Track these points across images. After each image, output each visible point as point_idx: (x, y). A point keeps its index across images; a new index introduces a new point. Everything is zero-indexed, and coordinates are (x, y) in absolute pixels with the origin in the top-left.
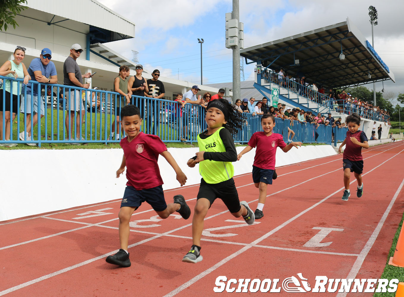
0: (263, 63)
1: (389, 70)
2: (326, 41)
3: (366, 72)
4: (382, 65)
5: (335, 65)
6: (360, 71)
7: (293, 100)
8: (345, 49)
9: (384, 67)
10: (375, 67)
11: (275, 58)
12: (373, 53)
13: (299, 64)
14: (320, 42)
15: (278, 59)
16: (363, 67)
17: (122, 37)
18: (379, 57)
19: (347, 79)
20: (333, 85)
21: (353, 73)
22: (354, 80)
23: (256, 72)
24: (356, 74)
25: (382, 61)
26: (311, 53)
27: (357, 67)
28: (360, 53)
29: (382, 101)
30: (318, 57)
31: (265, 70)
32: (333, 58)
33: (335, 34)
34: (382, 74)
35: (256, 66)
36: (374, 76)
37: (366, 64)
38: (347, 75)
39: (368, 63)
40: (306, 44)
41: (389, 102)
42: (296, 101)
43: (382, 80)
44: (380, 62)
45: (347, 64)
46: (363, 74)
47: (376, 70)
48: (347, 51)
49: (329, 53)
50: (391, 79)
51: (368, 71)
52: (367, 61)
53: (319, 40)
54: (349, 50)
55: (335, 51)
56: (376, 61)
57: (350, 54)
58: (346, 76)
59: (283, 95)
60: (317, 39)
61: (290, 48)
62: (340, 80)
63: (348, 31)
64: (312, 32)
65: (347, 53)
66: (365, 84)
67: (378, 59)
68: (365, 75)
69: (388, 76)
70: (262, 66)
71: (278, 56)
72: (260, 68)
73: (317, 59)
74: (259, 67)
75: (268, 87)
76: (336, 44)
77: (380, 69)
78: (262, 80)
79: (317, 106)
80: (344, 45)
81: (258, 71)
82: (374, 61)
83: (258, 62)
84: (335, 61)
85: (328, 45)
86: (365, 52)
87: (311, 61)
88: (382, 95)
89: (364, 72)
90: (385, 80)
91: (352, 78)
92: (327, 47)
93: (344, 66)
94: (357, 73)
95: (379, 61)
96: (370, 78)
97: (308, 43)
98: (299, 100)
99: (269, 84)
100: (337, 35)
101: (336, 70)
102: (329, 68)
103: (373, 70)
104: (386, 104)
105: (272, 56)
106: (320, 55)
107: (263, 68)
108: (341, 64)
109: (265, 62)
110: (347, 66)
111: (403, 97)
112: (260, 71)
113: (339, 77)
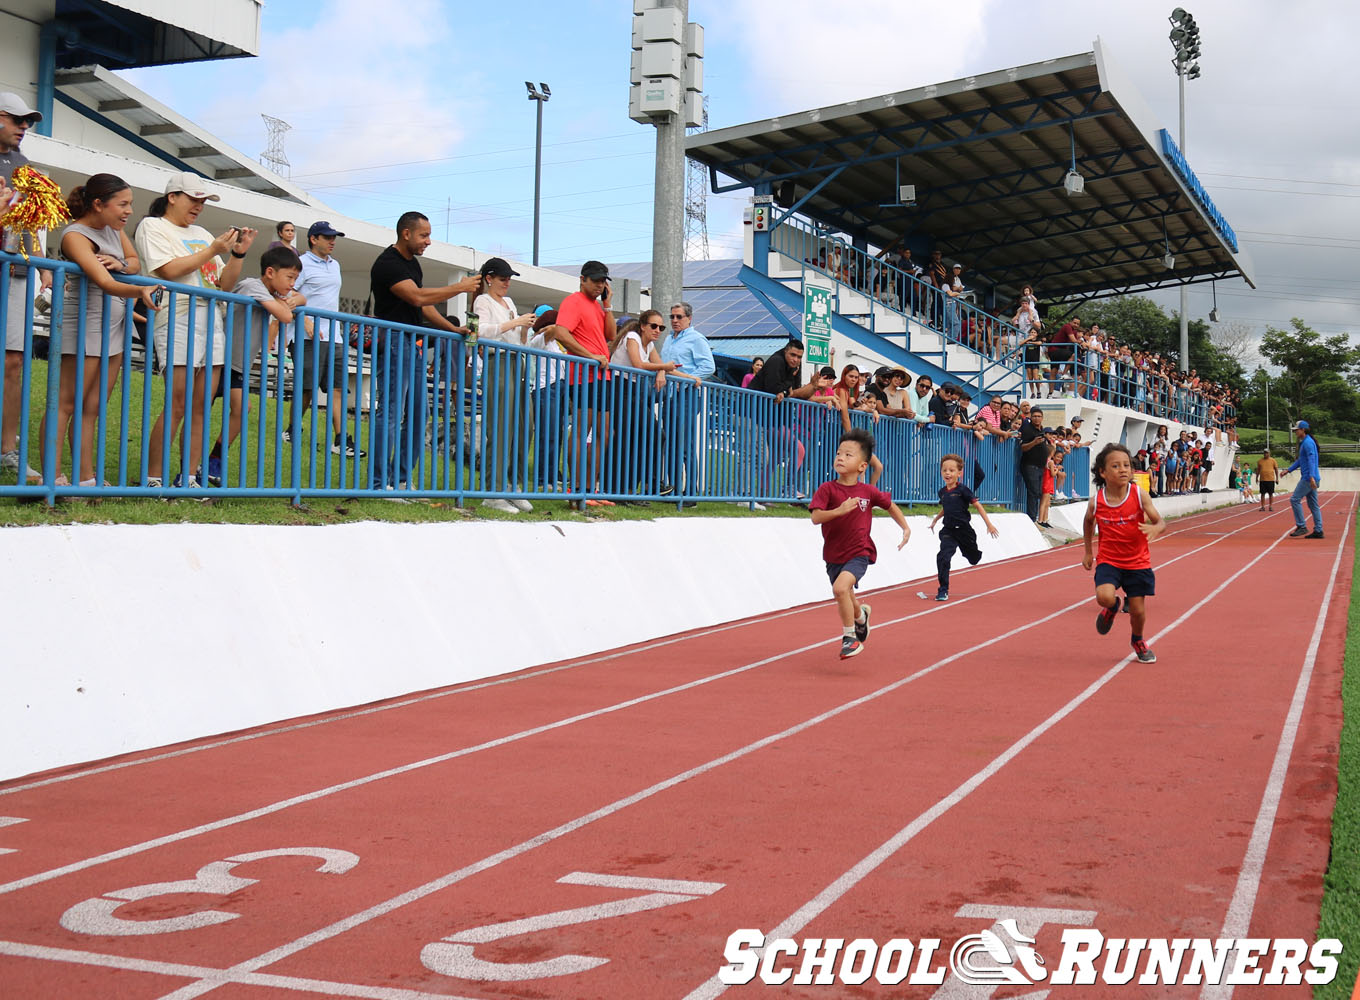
0: (779, 193)
1: (1235, 241)
2: (1016, 122)
3: (1157, 246)
4: (1213, 221)
5: (1047, 215)
6: (1135, 240)
7: (887, 338)
8: (1086, 155)
9: (1219, 229)
10: (1187, 230)
11: (826, 174)
12: (1182, 177)
13: (916, 200)
14: (994, 122)
15: (834, 180)
16: (1146, 227)
18: (1203, 194)
19: (1087, 267)
21: (1110, 245)
22: (1112, 271)
23: (751, 226)
24: (1119, 252)
25: (1214, 209)
26: (961, 163)
27: (1127, 227)
28: (1137, 174)
29: (1209, 354)
30: (985, 180)
32: (1039, 185)
33: (1051, 98)
34: (1213, 254)
35: (751, 200)
36: (1185, 260)
37: (1157, 215)
38: (1087, 254)
39: (1164, 214)
40: (944, 127)
41: (1232, 359)
42: (900, 342)
43: (1210, 276)
44: (1205, 210)
45: (1089, 210)
46: (1146, 253)
47: (1193, 239)
48: (1090, 164)
49: (1027, 168)
50: (1241, 274)
51: (1163, 243)
52: (1163, 205)
53: (992, 115)
54: (1098, 158)
55: (1049, 161)
56: (1192, 208)
57: (1103, 176)
58: (1085, 258)
59: (852, 319)
60: (985, 112)
61: (882, 138)
62: (1064, 270)
63: (1098, 88)
64: (969, 84)
65: (1093, 171)
66: (1152, 288)
67: (1198, 201)
68: (1152, 255)
69: (1232, 265)
70: (774, 205)
71: (835, 169)
72: (766, 209)
73: (984, 187)
74: (764, 205)
75: (795, 286)
76: (1054, 134)
77: (1206, 237)
78: (770, 255)
79: (976, 362)
80: (1081, 142)
81: (757, 223)
82: (1187, 207)
83: (760, 188)
84: (1045, 197)
85: (1025, 138)
86: (1157, 172)
87: (961, 193)
88: (1209, 331)
89: (1150, 244)
90: (1222, 277)
91: (1105, 265)
92: (1021, 143)
93: (1078, 220)
94: (1125, 249)
95: (1203, 206)
96: (1172, 267)
97: (947, 124)
98: (909, 339)
100: (1059, 101)
101: (1049, 232)
102: (1025, 224)
103: (1182, 241)
104: (1222, 363)
105: (812, 165)
106: (992, 173)
107: (776, 209)
108: (1070, 211)
109: (788, 188)
110: (1088, 220)
111: (1279, 340)
112: (765, 223)
113: (1062, 258)
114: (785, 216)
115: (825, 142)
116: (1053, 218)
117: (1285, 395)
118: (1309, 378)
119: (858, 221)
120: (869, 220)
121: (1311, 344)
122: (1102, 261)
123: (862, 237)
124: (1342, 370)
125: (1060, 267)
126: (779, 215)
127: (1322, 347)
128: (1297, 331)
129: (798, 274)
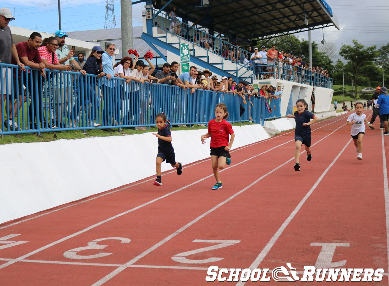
0: (155, 3)
1: (332, 12)
3: (301, 15)
4: (323, 5)
6: (291, 14)
9: (325, 8)
13: (209, 4)
19: (272, 25)
20: (252, 35)
21: (281, 16)
22: (282, 26)
23: (145, 17)
24: (285, 18)
27: (288, 9)
29: (318, 55)
34: (322, 17)
35: (145, 7)
37: (301, 4)
38: (272, 20)
39: (304, 3)
41: (327, 57)
43: (321, 26)
44: (320, 1)
46: (296, 18)
47: (315, 12)
50: (334, 25)
51: (303, 14)
58: (271, 22)
62: (264, 27)
66: (298, 32)
68: (299, 19)
69: (330, 21)
70: (153, 8)
72: (150, 10)
74: (150, 8)
75: (163, 40)
77: (320, 11)
78: (153, 28)
81: (147, 16)
83: (148, 2)
89: (297, 15)
90: (326, 26)
91: (280, 24)
93: (270, 7)
94: (287, 17)
96: (306, 24)
101: (258, 12)
102: (249, 10)
103: (310, 13)
104: (323, 59)
107: (155, 10)
108: (266, 4)
109: (159, 1)
110: (274, 7)
111: (347, 49)
112: (151, 15)
113: (262, 22)
114: (158, 13)
116: (259, 7)
117: (351, 72)
118: (360, 64)
119: (184, 12)
121: (360, 50)
122: (278, 22)
123: (186, 19)
124: (374, 60)
125: (261, 25)
126: (156, 12)
127: (365, 51)
128: (355, 45)
129: (164, 35)
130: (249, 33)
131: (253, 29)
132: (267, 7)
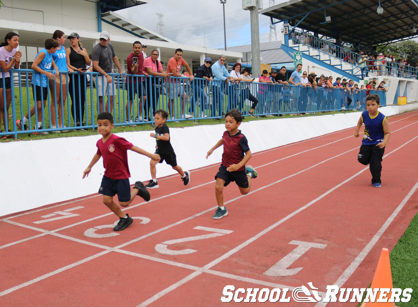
0: (291, 22)
3: (411, 25)
5: (374, 20)
6: (404, 24)
7: (324, 62)
11: (304, 15)
13: (331, 21)
15: (308, 16)
16: (408, 20)
17: (135, 3)
19: (388, 34)
20: (372, 42)
21: (396, 27)
22: (397, 35)
23: (283, 33)
24: (399, 28)
26: (345, 8)
27: (400, 20)
28: (403, 4)
30: (353, 12)
31: (293, 30)
32: (370, 11)
35: (283, 25)
37: (410, 16)
38: (388, 30)
39: (413, 15)
42: (328, 62)
45: (388, 17)
46: (407, 28)
48: (386, 3)
49: (366, 7)
51: (413, 24)
52: (412, 13)
54: (389, 1)
55: (373, 4)
57: (391, 7)
58: (387, 31)
59: (314, 57)
61: (320, 3)
62: (381, 36)
65: (388, 6)
66: (410, 38)
68: (410, 28)
70: (290, 26)
71: (307, 14)
72: (287, 28)
73: (353, 14)
74: (287, 26)
75: (297, 49)
78: (289, 40)
79: (351, 67)
81: (285, 32)
83: (285, 21)
84: (373, 15)
87: (346, 16)
89: (409, 25)
91: (394, 33)
93: (384, 20)
94: (400, 27)
96: (416, 32)
98: (330, 61)
99: (297, 45)
101: (375, 25)
102: (367, 23)
105: (300, 13)
106: (355, 10)
109: (293, 21)
110: (387, 20)
112: (287, 31)
113: (380, 32)
115: (304, 7)
119: (315, 28)
120: (318, 27)
122: (393, 32)
123: (316, 32)
125: (379, 34)
126: (291, 29)
130: (369, 41)
131: (373, 38)
132: (381, 20)
